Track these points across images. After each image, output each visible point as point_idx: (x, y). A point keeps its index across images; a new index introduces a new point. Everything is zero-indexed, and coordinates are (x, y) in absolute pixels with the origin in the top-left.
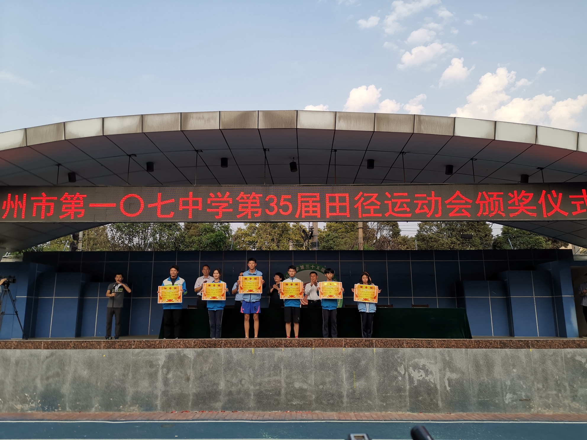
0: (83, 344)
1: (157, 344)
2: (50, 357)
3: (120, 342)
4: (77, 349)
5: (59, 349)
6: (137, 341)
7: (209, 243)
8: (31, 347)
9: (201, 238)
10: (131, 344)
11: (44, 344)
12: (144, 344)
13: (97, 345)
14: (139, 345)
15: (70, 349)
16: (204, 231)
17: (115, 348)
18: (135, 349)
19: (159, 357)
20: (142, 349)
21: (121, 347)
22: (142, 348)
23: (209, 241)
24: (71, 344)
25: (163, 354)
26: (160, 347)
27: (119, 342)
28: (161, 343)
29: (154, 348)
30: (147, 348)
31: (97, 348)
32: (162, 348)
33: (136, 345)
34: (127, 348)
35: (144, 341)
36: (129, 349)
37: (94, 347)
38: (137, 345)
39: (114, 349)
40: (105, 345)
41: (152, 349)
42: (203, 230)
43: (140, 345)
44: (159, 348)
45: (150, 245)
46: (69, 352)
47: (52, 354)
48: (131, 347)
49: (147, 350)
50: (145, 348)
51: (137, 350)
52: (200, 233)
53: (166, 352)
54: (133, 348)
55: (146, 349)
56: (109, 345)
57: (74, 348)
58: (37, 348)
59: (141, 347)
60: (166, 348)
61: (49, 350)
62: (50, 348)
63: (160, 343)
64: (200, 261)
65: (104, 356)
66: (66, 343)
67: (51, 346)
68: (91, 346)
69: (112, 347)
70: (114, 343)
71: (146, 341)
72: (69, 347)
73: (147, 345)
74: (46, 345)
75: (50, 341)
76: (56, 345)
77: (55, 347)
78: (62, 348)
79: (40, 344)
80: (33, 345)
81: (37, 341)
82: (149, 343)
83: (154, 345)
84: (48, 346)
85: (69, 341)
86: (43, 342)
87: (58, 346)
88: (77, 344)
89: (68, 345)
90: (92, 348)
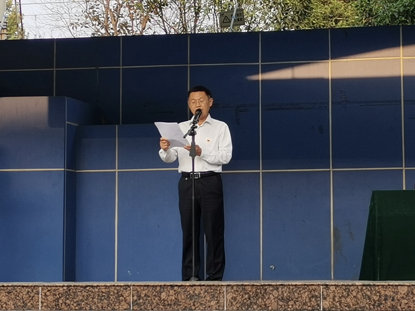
1: (403, 298)
8: (5, 303)
10: (317, 294)
11: (46, 295)
12: (359, 296)
13: (208, 298)
14: (343, 300)
33: (334, 300)
37: (201, 304)
40: (233, 298)
45: (239, 17)
66: (112, 289)
67: (68, 302)
68: (191, 302)
69: (256, 304)
70: (263, 292)
71: (364, 285)
72: (122, 303)
73: (370, 299)
74: (50, 298)
75: (64, 286)
76: (83, 296)
77: (79, 305)
78: (100, 305)
79: (32, 295)
80: (13, 296)
81: (23, 286)
82: (375, 295)
83: (393, 300)
84: (58, 299)
85: (121, 286)
86: (40, 288)
87: (87, 299)
88: (146, 295)
89: (119, 297)
90: (193, 308)
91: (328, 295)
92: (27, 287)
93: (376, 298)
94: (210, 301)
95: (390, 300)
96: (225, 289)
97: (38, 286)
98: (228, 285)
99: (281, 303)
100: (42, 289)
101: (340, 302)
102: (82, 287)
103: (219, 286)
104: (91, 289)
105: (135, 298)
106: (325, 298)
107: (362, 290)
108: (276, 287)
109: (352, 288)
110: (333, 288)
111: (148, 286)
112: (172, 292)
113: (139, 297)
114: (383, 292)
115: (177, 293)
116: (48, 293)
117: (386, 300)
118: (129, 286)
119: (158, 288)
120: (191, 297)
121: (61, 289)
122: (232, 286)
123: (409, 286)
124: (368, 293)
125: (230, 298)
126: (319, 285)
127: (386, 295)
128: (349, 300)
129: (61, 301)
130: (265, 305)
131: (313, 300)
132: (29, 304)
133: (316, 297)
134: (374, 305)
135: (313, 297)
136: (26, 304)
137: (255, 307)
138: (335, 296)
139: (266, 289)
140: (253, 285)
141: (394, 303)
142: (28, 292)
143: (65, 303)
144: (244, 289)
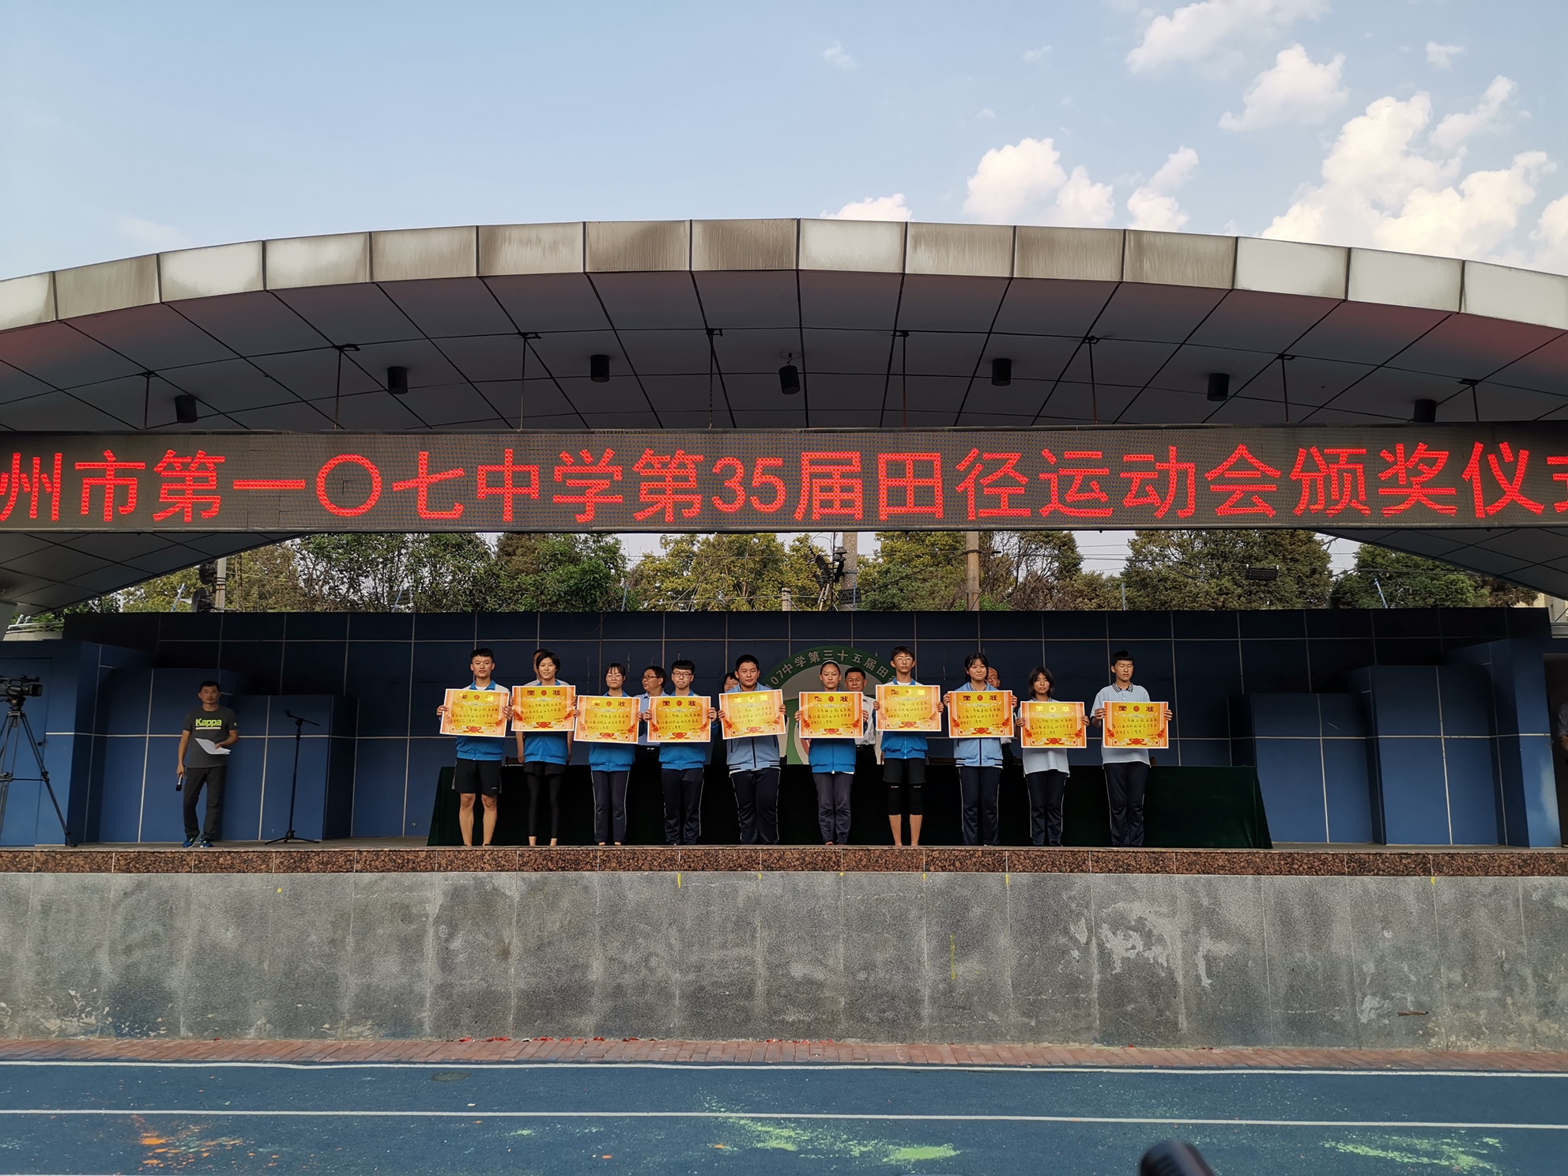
0: (221, 860)
1: (422, 861)
2: (133, 893)
3: (321, 855)
4: (205, 872)
5: (157, 872)
6: (368, 852)
7: (565, 594)
8: (82, 866)
9: (542, 579)
10: (351, 858)
11: (118, 860)
12: (386, 860)
13: (260, 863)
14: (373, 863)
15: (187, 872)
16: (551, 560)
17: (308, 870)
18: (363, 874)
19: (428, 894)
20: (381, 874)
21: (325, 866)
22: (382, 871)
23: (564, 587)
24: (189, 859)
25: (437, 886)
26: (429, 867)
27: (318, 855)
28: (432, 856)
29: (414, 870)
30: (395, 871)
31: (260, 871)
32: (434, 871)
33: (365, 863)
34: (341, 869)
35: (386, 852)
36: (347, 872)
37: (253, 868)
38: (368, 862)
39: (305, 872)
40: (282, 863)
41: (408, 874)
42: (548, 557)
43: (375, 861)
44: (426, 870)
45: (405, 597)
46: (184, 879)
47: (139, 887)
48: (352, 868)
49: (394, 875)
50: (389, 871)
51: (367, 877)
52: (541, 565)
53: (447, 880)
54: (357, 871)
55: (393, 873)
56: (292, 861)
57: (200, 868)
58: (99, 870)
59: (377, 868)
60: (445, 870)
61: (132, 874)
62: (133, 869)
63: (430, 857)
64: (538, 640)
65: (279, 890)
66: (177, 855)
67: (137, 865)
68: (245, 866)
69: (300, 867)
70: (306, 857)
71: (390, 851)
72: (185, 867)
73: (395, 862)
74: (122, 862)
75: (134, 852)
76: (151, 861)
77: (147, 868)
78: (165, 868)
79: (106, 859)
80: (89, 861)
81: (99, 852)
82: (400, 859)
83: (414, 863)
84: (129, 863)
85: (185, 852)
86: (114, 854)
87: (154, 863)
88: (206, 860)
89: (182, 861)
90: (246, 871)
91: (361, 859)
92: (102, 852)
93: (400, 861)
94: (261, 865)
95: (411, 863)
96: (274, 855)
97: (113, 852)
98: (277, 852)
99: (321, 866)
100: (116, 855)
101: (370, 865)
102: (150, 852)
103: (269, 852)
104: (159, 855)
105: (197, 862)
106: (358, 862)
107: (389, 855)
108: (318, 853)
109: (381, 853)
110: (365, 854)
111: (208, 852)
112: (228, 857)
113: (200, 862)
114: (406, 856)
115: (233, 858)
116: (120, 858)
117: (408, 863)
118: (192, 852)
119: (217, 854)
120: (245, 862)
121: (132, 854)
122: (281, 853)
123: (427, 851)
124: (394, 857)
125: (278, 862)
126: (353, 851)
127: (408, 859)
128: (377, 863)
129: (131, 865)
130: (308, 868)
131: (348, 863)
132: (103, 868)
133: (351, 861)
134: (398, 867)
135: (348, 861)
136: (101, 868)
137: (299, 870)
138: (366, 860)
139: (309, 855)
140: (298, 852)
141: (414, 865)
142: (103, 857)
143: (135, 867)
144: (290, 855)
